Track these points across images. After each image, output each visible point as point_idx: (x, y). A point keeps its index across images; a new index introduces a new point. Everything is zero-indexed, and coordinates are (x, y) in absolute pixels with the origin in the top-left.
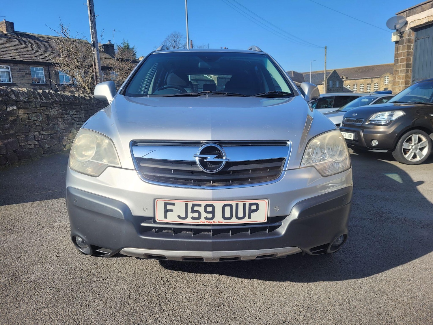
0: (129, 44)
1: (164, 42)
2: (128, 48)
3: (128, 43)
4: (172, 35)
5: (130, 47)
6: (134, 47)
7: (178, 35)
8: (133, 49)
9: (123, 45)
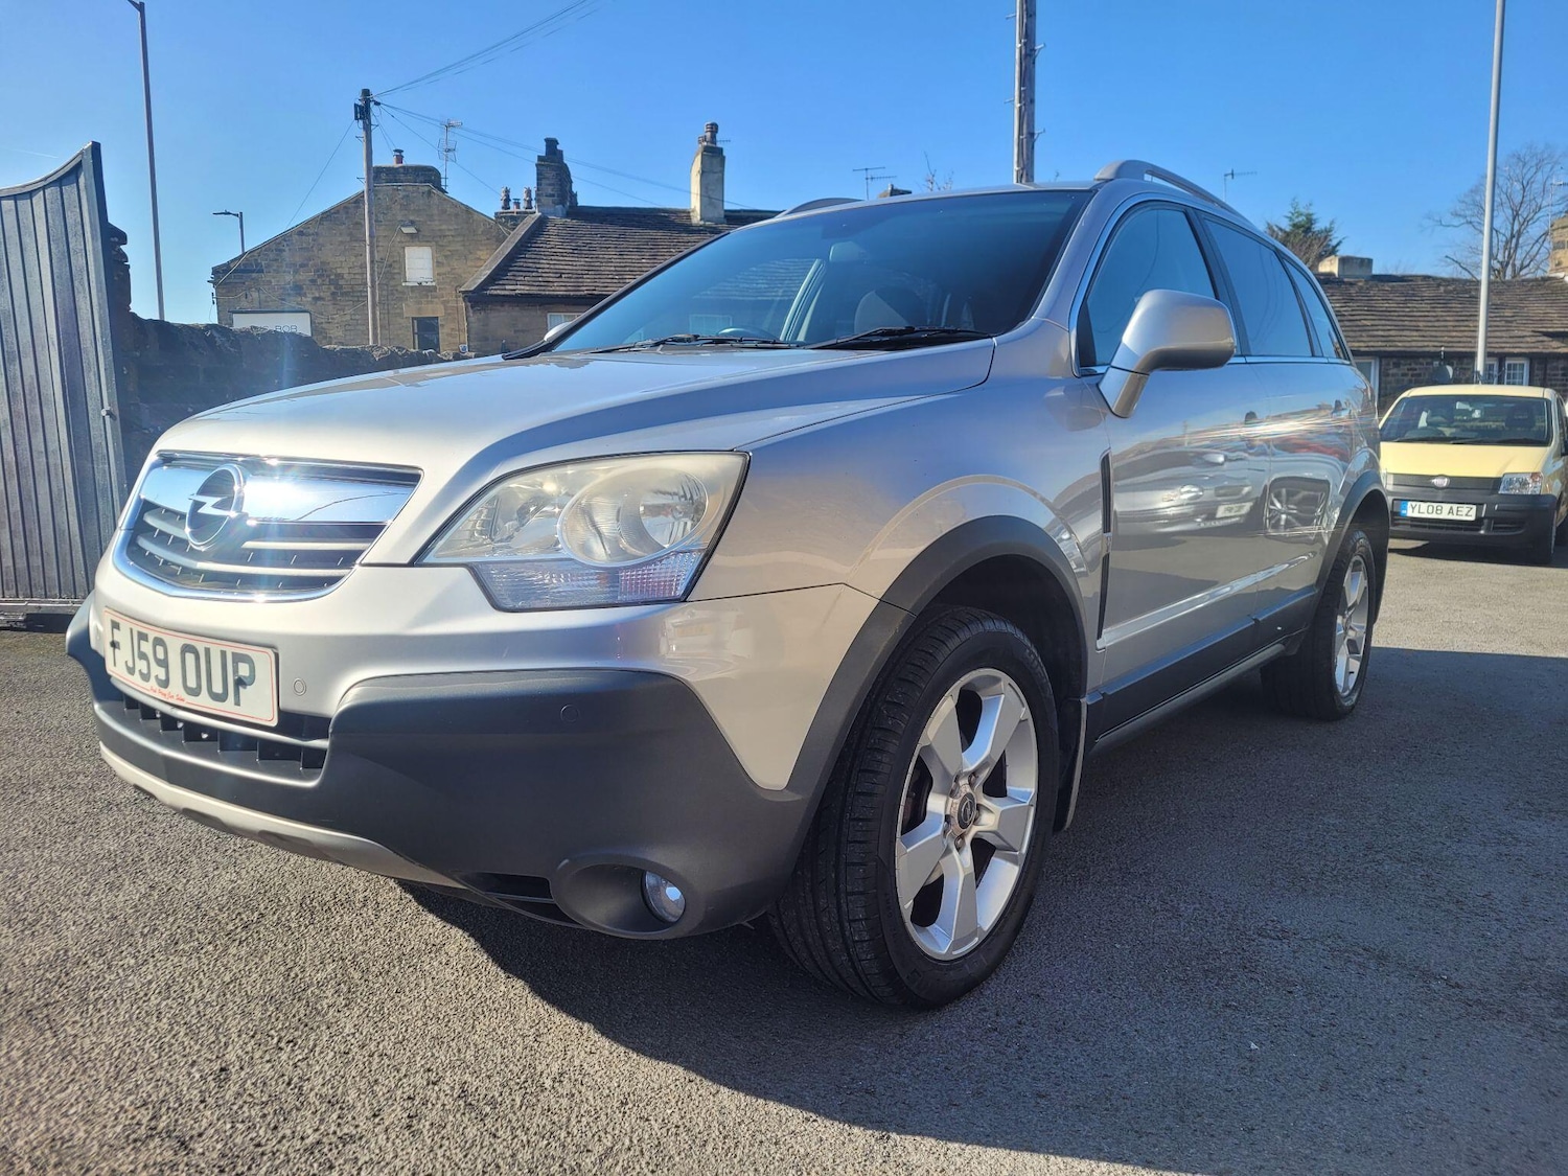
0: (1314, 217)
1: (1472, 191)
2: (1308, 230)
3: (1311, 212)
4: (1515, 160)
5: (1317, 227)
6: (1332, 223)
7: (1545, 156)
8: (1328, 232)
9: (1291, 219)
